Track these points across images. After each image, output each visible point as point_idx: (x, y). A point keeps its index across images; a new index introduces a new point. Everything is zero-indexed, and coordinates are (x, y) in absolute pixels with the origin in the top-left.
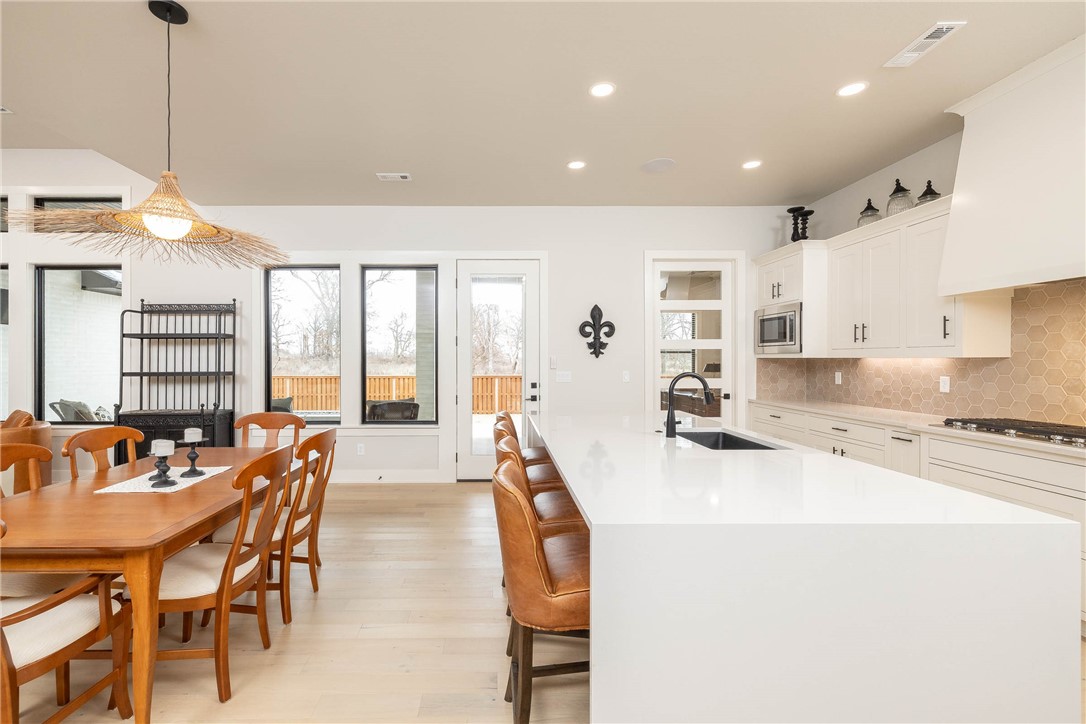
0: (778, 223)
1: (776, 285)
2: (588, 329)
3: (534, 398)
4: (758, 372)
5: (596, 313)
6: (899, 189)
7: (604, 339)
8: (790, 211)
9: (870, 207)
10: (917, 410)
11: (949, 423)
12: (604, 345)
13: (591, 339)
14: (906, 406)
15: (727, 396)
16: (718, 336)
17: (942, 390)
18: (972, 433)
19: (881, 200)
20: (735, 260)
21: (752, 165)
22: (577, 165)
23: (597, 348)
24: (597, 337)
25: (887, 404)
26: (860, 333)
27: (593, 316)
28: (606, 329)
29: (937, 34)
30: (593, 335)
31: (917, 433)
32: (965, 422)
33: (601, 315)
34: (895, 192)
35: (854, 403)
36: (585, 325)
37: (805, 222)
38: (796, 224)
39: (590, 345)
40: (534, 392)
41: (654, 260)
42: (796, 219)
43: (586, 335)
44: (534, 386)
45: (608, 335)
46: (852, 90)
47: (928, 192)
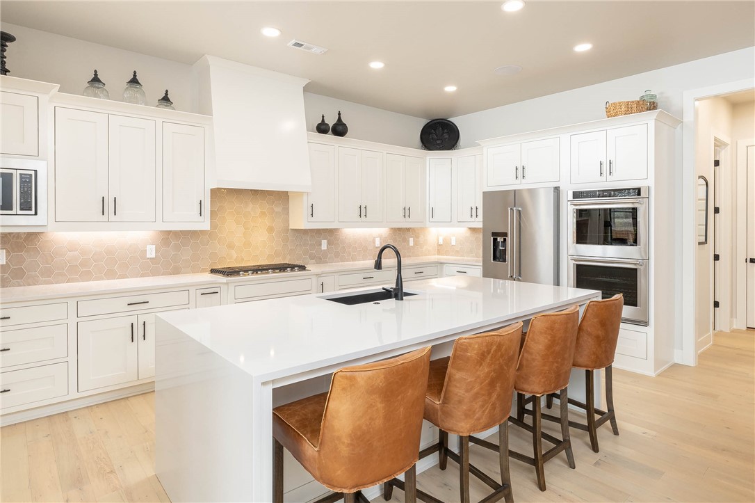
9: (96, 80)
17: (149, 256)
34: (131, 81)
47: (166, 99)
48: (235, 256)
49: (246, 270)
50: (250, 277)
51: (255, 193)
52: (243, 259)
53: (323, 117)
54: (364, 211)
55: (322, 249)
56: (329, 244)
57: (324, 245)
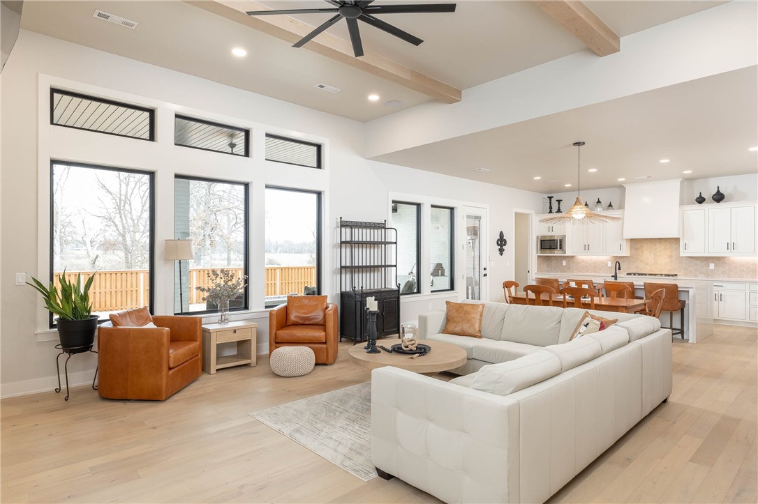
1: (551, 227)
3: (485, 275)
4: (537, 261)
5: (501, 235)
6: (599, 202)
8: (549, 197)
9: (586, 205)
12: (503, 251)
13: (499, 247)
17: (608, 266)
19: (592, 203)
24: (502, 246)
26: (587, 247)
28: (504, 243)
30: (500, 245)
33: (503, 236)
34: (597, 202)
36: (498, 240)
37: (559, 204)
38: (550, 203)
39: (499, 250)
40: (485, 272)
42: (550, 200)
44: (485, 269)
45: (505, 245)
47: (610, 206)
53: (701, 193)
54: (731, 246)
55: (710, 268)
56: (716, 265)
57: (712, 266)
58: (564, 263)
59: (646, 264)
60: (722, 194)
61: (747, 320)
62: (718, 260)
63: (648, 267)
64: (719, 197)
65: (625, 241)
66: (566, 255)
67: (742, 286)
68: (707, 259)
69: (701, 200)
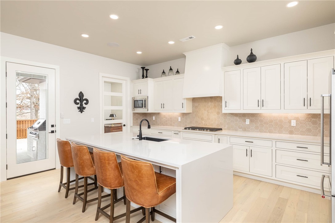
0: (137, 70)
1: (140, 90)
2: (78, 101)
3: (52, 132)
4: (133, 117)
5: (81, 95)
6: (171, 69)
7: (84, 105)
8: (142, 68)
9: (164, 72)
10: (174, 126)
11: (185, 129)
12: (84, 108)
13: (79, 106)
14: (171, 125)
15: (124, 125)
16: (121, 105)
17: (179, 121)
18: (190, 131)
19: (167, 71)
20: (127, 80)
21: (139, 53)
22: (85, 36)
23: (81, 109)
24: (81, 105)
25: (167, 125)
26: (163, 106)
27: (79, 96)
28: (85, 102)
29: (191, 38)
30: (80, 104)
31: (180, 132)
32: (189, 128)
33: (83, 96)
34: (170, 70)
35: (158, 125)
36: (76, 99)
37: (147, 72)
38: (143, 72)
39: (79, 108)
40: (53, 129)
41: (102, 77)
42: (143, 70)
43: (77, 104)
44: (52, 126)
45: (86, 104)
46: (171, 43)
47: (178, 72)
48: (204, 123)
49: (207, 129)
50: (209, 132)
51: (211, 98)
52: (207, 125)
53: (238, 56)
54: (261, 103)
55: (247, 123)
56: (251, 121)
57: (248, 122)
58: (154, 118)
59: (202, 119)
60: (255, 56)
61: (274, 178)
62: (252, 116)
63: (203, 121)
64: (252, 59)
65: (185, 100)
66: (149, 112)
67: (269, 143)
68: (244, 116)
69: (238, 62)
